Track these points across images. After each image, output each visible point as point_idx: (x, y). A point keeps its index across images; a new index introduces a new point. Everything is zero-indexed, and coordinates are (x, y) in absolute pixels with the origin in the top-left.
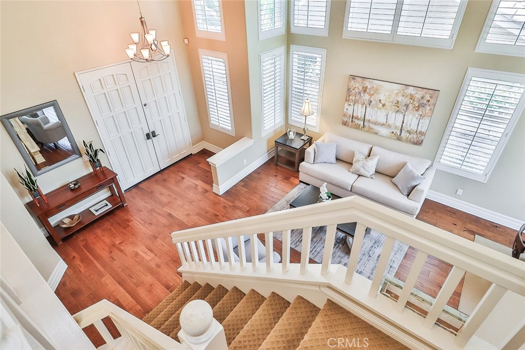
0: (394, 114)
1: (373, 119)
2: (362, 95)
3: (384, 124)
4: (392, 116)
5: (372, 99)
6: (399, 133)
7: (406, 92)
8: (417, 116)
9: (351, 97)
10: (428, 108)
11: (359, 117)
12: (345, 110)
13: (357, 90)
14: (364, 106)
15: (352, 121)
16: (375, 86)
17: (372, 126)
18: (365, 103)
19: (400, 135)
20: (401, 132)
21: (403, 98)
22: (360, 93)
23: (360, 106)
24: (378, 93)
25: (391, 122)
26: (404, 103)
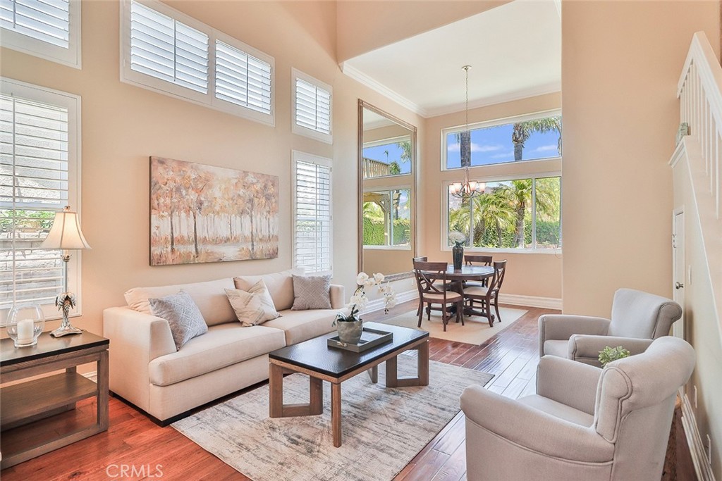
0: (238, 218)
1: (210, 235)
2: (184, 193)
3: (228, 239)
4: (237, 220)
5: (202, 199)
6: (250, 248)
7: (246, 180)
8: (265, 214)
9: (162, 200)
10: (274, 200)
11: (186, 238)
12: (153, 230)
13: (172, 185)
14: (191, 213)
15: (172, 249)
16: (203, 175)
17: (210, 248)
18: (192, 206)
19: (253, 249)
20: (253, 245)
21: (244, 191)
22: (178, 190)
23: (183, 214)
24: (210, 187)
25: (237, 232)
26: (247, 198)
